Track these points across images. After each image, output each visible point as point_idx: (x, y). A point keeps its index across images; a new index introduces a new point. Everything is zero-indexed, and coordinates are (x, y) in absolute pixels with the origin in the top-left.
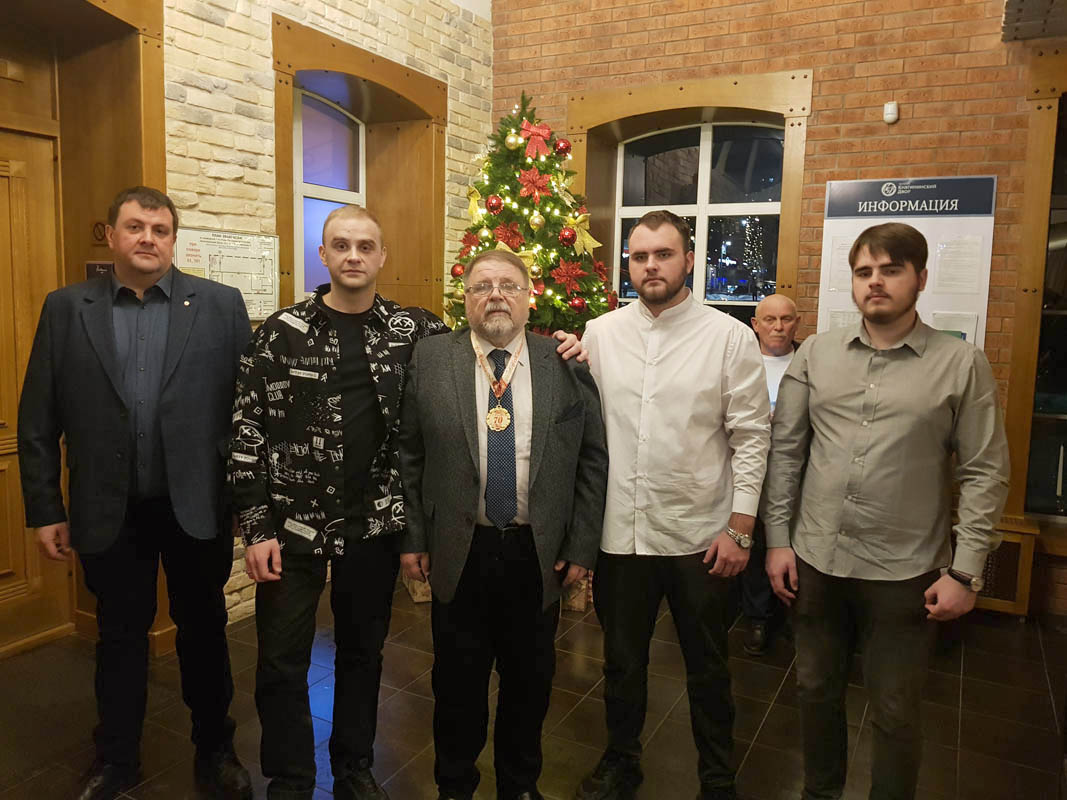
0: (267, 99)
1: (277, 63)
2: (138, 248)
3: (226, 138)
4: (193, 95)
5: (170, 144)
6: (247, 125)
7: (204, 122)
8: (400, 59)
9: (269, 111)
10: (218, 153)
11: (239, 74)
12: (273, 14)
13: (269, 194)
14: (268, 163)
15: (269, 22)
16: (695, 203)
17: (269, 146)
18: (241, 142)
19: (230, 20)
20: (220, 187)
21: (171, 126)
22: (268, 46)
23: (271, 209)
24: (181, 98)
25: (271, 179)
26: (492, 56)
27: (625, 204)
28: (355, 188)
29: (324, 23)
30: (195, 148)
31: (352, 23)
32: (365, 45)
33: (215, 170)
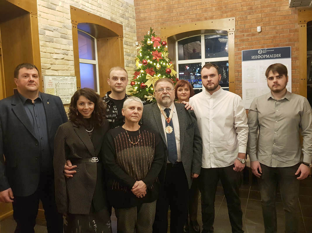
0: (70, 32)
1: (72, 21)
2: (28, 83)
3: (58, 46)
4: (48, 33)
5: (41, 49)
6: (64, 41)
7: (51, 41)
8: (109, 18)
9: (71, 37)
10: (56, 51)
11: (61, 25)
12: (70, 6)
13: (72, 63)
14: (71, 53)
15: (69, 8)
16: (201, 58)
17: (71, 47)
18: (63, 47)
19: (57, 8)
20: (57, 62)
21: (41, 43)
22: (69, 16)
23: (73, 68)
24: (44, 34)
25: (72, 58)
26: (135, 16)
27: (179, 59)
28: (94, 59)
29: (86, 8)
30: (49, 50)
31: (94, 7)
32: (98, 14)
33: (55, 56)
